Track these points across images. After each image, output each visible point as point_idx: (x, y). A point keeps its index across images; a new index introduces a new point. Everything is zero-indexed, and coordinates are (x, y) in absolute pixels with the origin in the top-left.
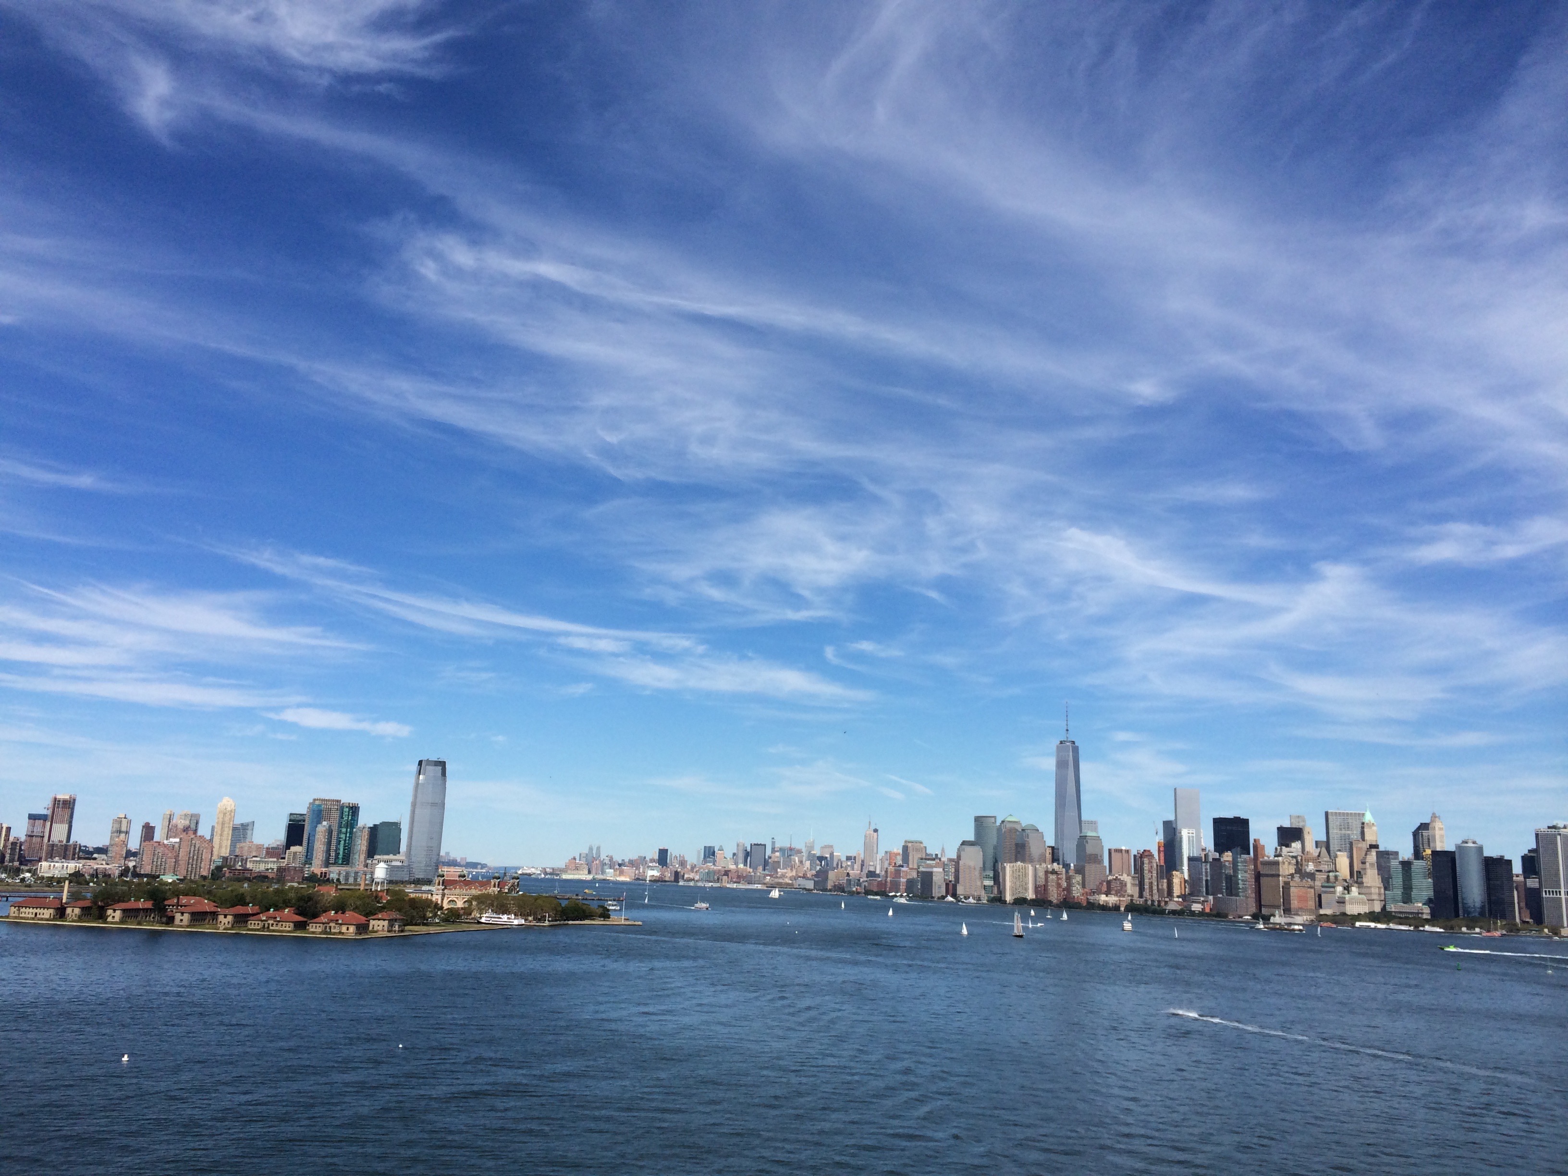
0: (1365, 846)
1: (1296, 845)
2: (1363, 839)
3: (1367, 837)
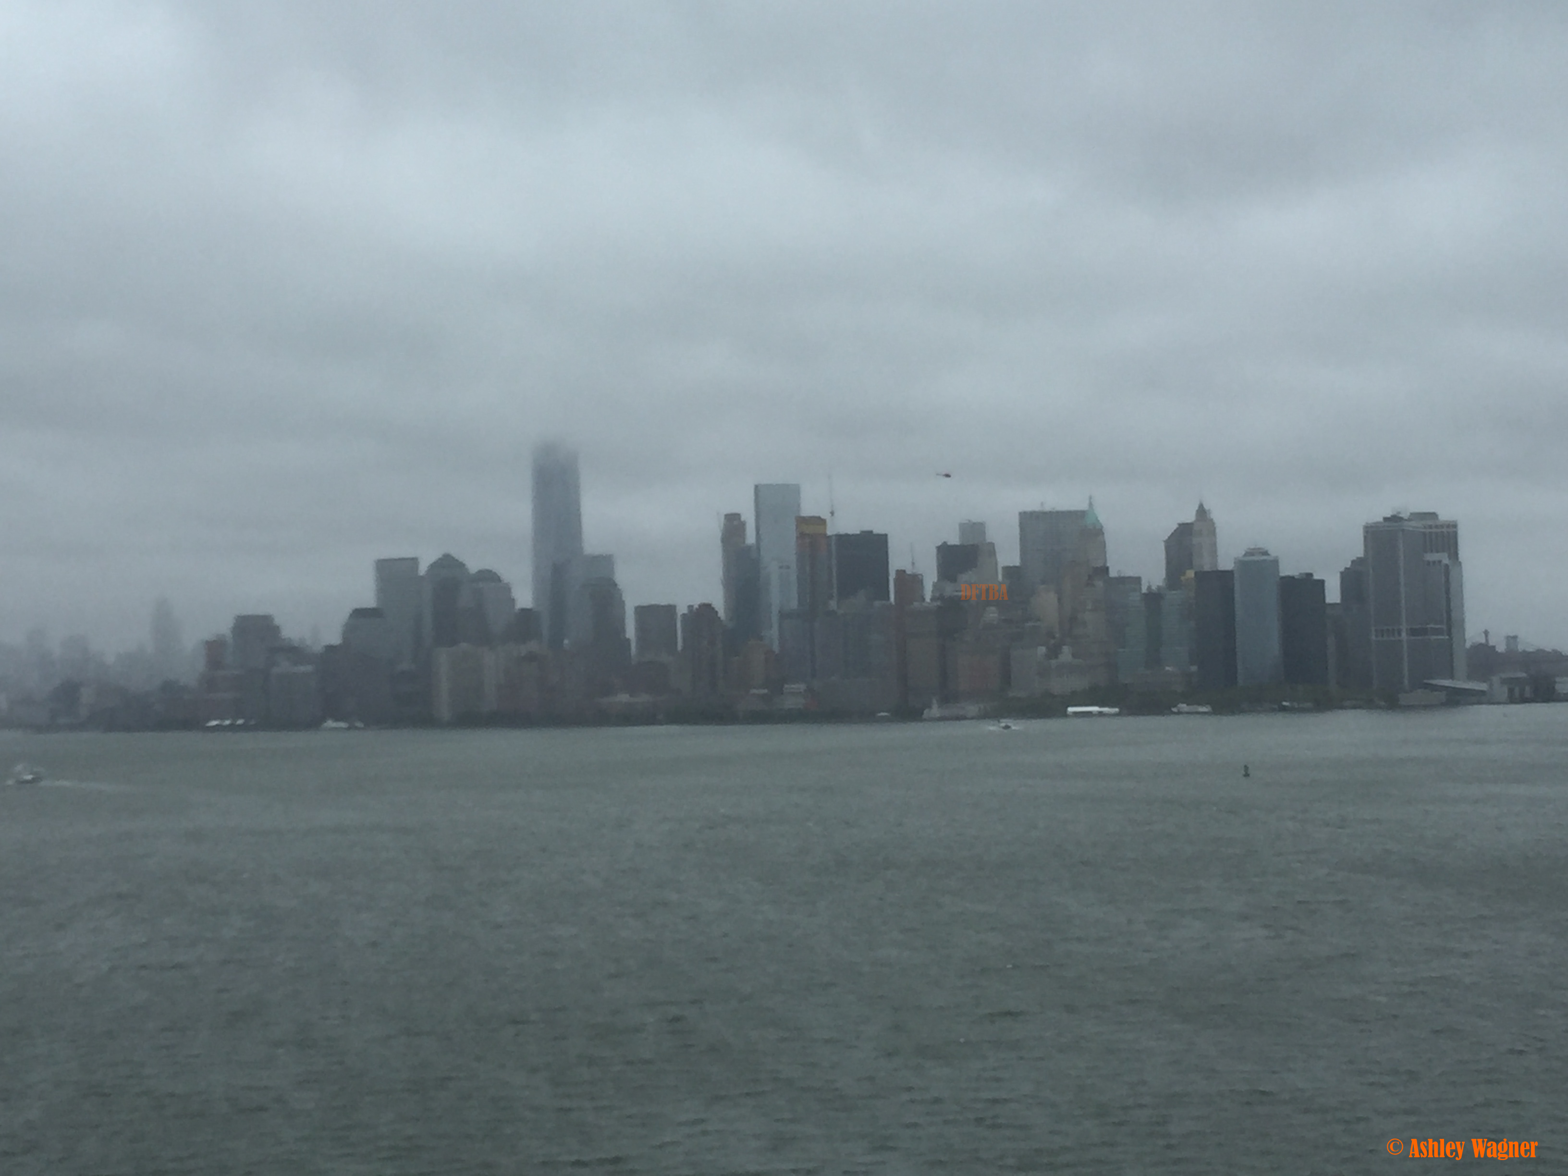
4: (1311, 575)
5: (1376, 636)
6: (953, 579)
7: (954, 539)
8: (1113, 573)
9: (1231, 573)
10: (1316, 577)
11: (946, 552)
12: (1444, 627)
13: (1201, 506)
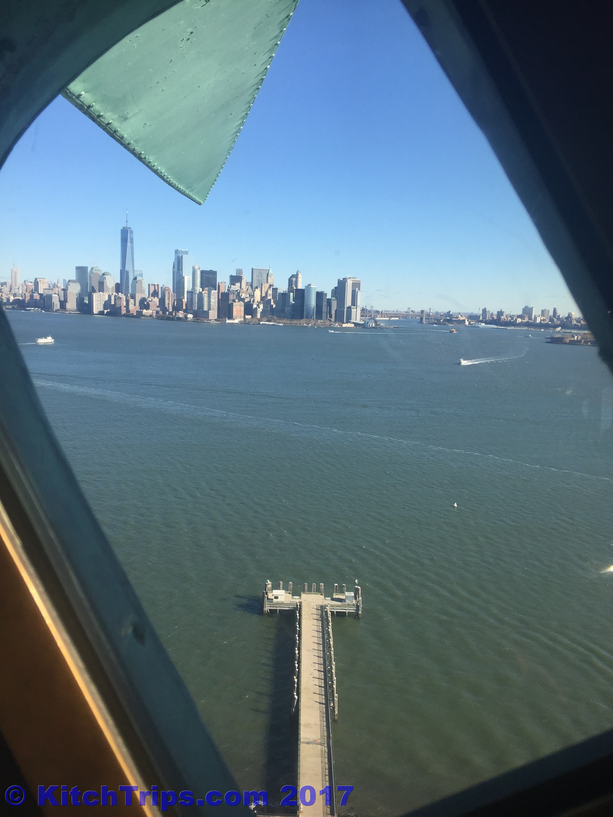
0: (267, 285)
1: (238, 284)
2: (267, 282)
3: (269, 281)
4: (324, 292)
5: (339, 308)
6: (234, 285)
7: (234, 274)
8: (274, 287)
9: (304, 289)
10: (325, 292)
11: (231, 277)
12: (355, 307)
13: (298, 270)
